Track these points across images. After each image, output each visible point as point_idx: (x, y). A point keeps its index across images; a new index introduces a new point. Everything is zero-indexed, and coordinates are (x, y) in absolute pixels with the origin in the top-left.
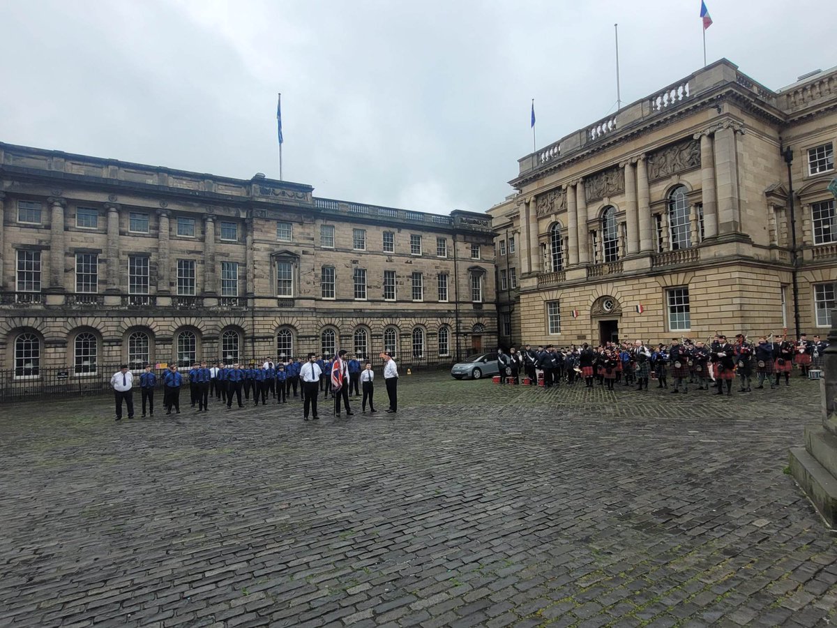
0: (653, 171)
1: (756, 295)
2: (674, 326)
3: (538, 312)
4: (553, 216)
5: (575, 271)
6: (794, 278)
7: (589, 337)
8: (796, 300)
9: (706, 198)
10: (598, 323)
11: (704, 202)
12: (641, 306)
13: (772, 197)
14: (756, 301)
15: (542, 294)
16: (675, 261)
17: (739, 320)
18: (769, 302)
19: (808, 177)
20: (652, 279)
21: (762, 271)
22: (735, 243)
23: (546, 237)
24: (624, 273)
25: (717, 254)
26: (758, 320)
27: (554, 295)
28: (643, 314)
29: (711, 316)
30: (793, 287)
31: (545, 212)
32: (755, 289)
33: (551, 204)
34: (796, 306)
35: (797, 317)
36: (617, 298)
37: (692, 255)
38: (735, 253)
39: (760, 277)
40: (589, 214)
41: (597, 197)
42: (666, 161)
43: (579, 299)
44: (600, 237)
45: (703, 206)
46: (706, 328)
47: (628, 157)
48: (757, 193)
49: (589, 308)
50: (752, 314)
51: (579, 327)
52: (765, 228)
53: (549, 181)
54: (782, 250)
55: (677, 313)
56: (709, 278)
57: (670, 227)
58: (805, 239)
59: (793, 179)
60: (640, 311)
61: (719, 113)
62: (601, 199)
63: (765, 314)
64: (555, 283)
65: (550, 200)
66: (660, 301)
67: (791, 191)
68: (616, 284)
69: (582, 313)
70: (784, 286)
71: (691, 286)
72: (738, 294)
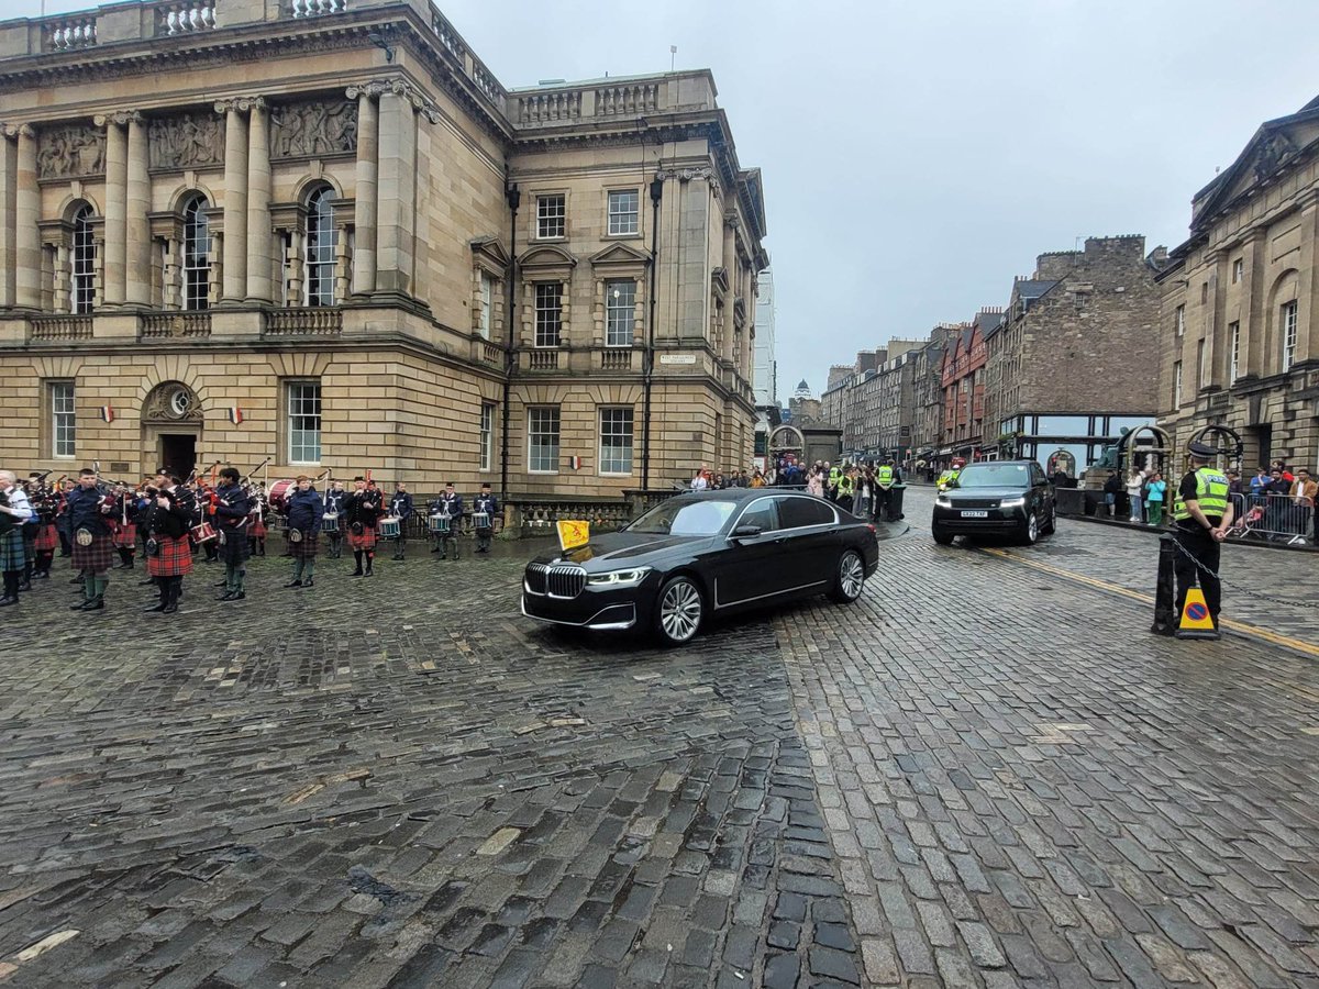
0: (281, 142)
1: (430, 411)
2: (297, 456)
3: (25, 402)
4: (76, 186)
5: (115, 319)
6: (506, 394)
7: (135, 467)
8: (505, 429)
9: (360, 218)
10: (156, 439)
11: (357, 226)
12: (238, 410)
13: (481, 256)
14: (431, 422)
15: (36, 362)
16: (305, 329)
17: (392, 451)
18: (457, 426)
19: (535, 239)
20: (262, 358)
21: (448, 372)
22: (396, 311)
23: (59, 232)
24: (212, 339)
25: (368, 327)
26: (430, 455)
27: (64, 367)
28: (241, 427)
29: (353, 439)
30: (502, 408)
31: (58, 170)
32: (431, 400)
33: (72, 154)
34: (505, 438)
35: (505, 455)
36: (195, 389)
37: (333, 322)
38: (395, 329)
39: (442, 381)
40: (157, 200)
41: (171, 164)
42: (303, 127)
43: (118, 382)
44: (177, 254)
45: (357, 230)
46: (342, 462)
47: (232, 95)
48: (455, 239)
49: (138, 404)
50: (420, 442)
51: (117, 445)
52: (465, 303)
53: (67, 100)
54: (489, 346)
55: (303, 430)
56: (354, 369)
57: (306, 262)
58: (524, 335)
59: (517, 238)
60: (236, 421)
61: (389, 60)
62: (179, 173)
63: (447, 445)
64: (68, 341)
65: (69, 144)
66: (273, 402)
67: (514, 257)
68: (195, 359)
69: (124, 414)
70: (488, 406)
71: (325, 381)
72: (393, 404)
